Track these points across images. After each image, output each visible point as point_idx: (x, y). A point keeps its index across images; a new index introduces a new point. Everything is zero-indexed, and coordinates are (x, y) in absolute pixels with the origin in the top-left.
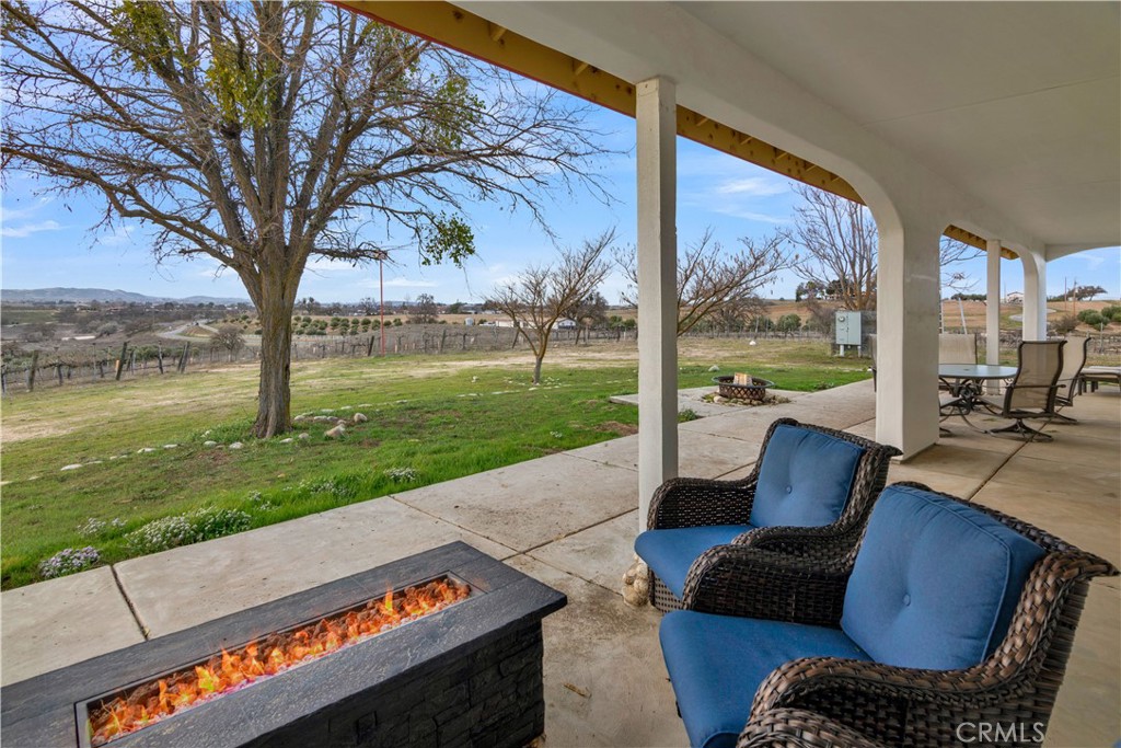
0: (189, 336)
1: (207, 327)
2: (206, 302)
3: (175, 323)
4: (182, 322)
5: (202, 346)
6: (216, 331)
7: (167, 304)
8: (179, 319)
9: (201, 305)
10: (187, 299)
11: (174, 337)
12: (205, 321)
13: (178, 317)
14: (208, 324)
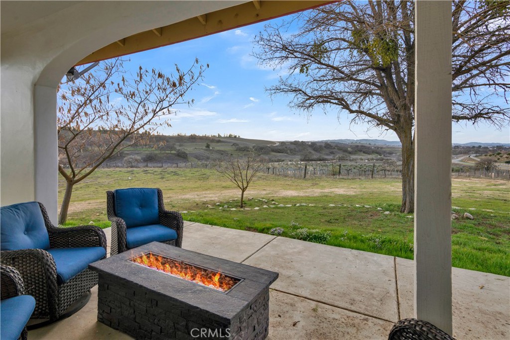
0: (464, 162)
1: (475, 158)
2: (476, 145)
3: (458, 155)
4: (462, 155)
5: (470, 168)
6: (479, 160)
7: (455, 146)
8: (461, 154)
9: (474, 147)
10: (467, 144)
11: (456, 162)
12: (474, 155)
13: (461, 153)
14: (476, 156)
